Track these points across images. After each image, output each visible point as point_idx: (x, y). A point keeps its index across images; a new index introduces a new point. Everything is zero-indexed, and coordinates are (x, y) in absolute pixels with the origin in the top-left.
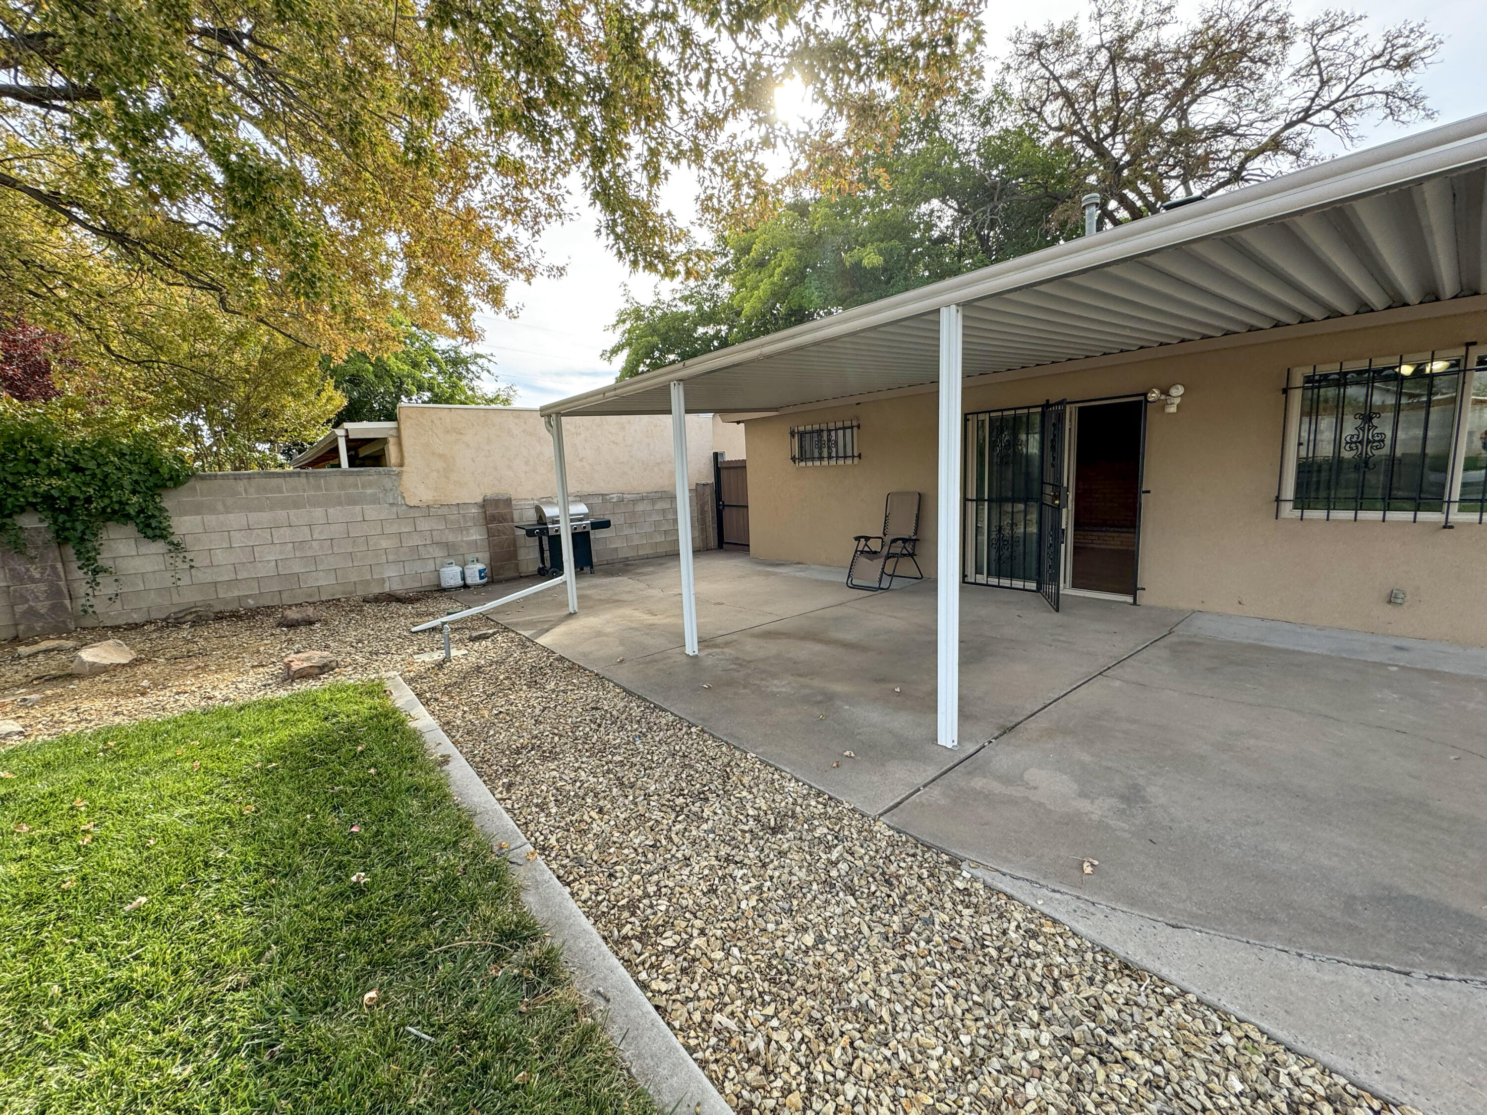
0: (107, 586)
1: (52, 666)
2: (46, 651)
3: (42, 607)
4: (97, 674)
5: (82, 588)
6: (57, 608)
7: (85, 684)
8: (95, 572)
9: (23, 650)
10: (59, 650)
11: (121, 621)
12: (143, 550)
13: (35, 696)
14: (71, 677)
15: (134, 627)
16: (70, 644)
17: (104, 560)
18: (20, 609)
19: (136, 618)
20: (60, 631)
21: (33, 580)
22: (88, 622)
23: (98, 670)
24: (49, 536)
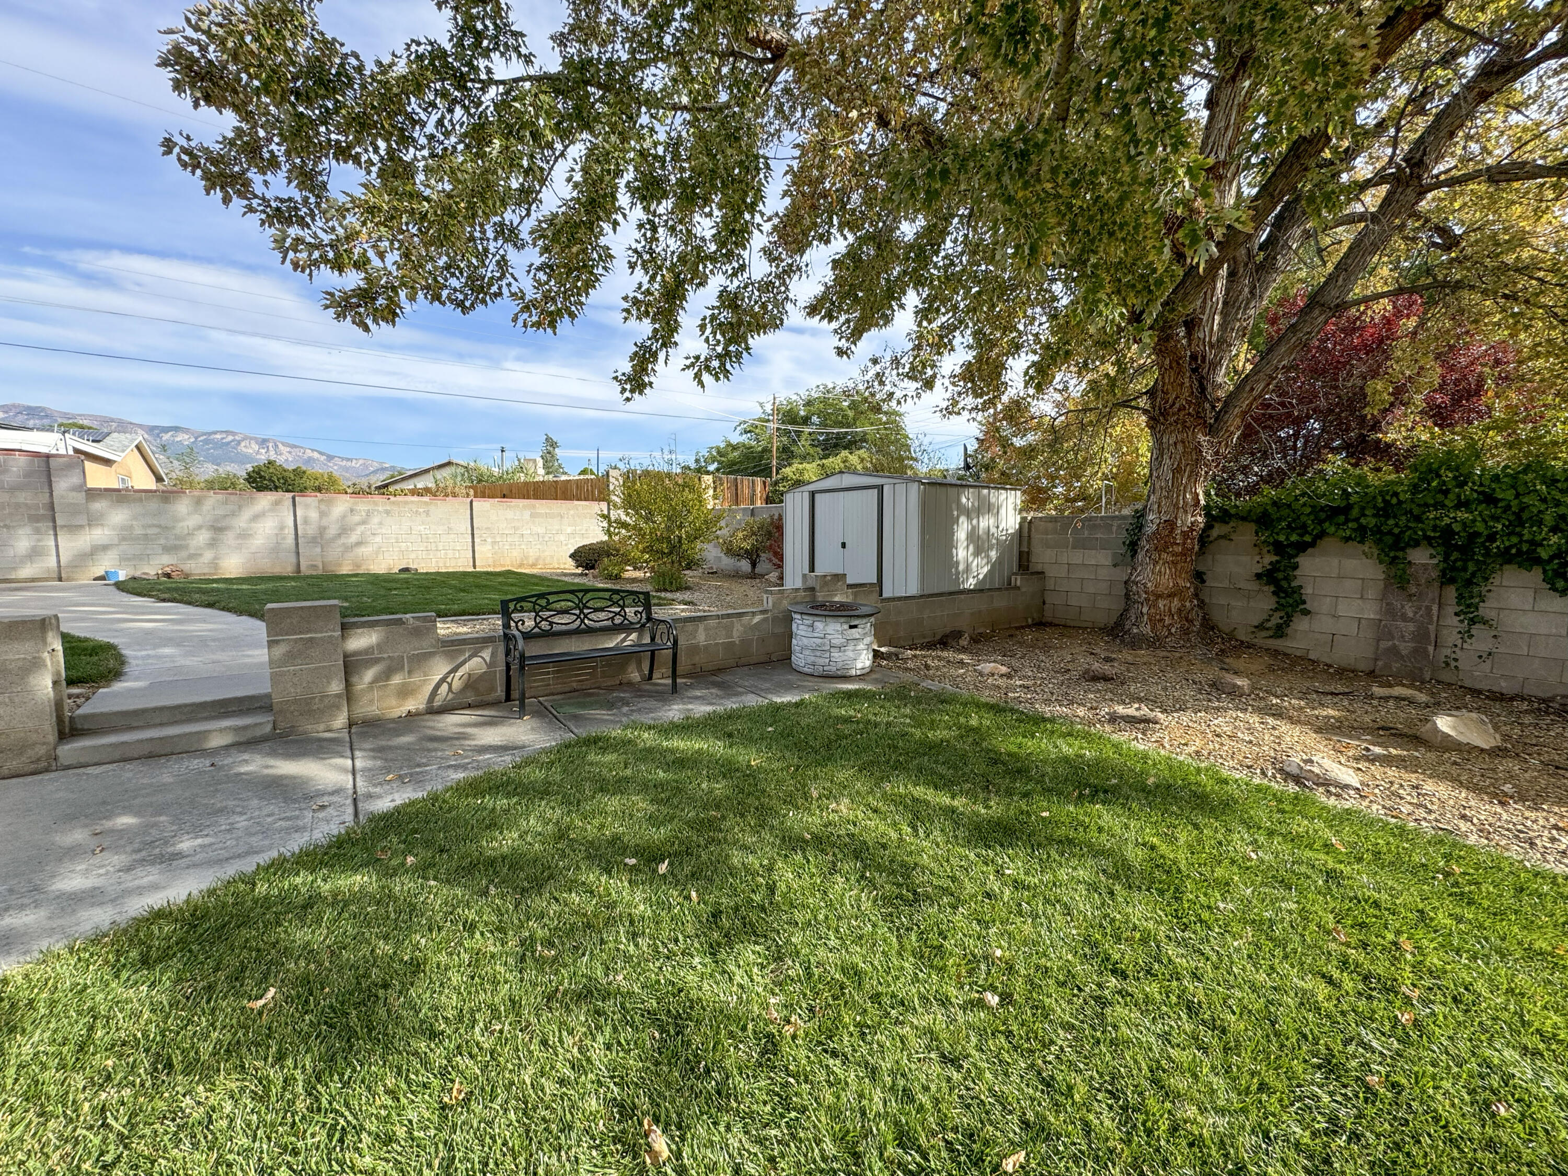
0: (1481, 641)
1: (1398, 717)
2: (1398, 699)
3: (1405, 648)
4: (1447, 750)
5: (1451, 636)
6: (1419, 652)
7: (1431, 756)
9: (1377, 690)
10: (1411, 701)
11: (1483, 685)
12: (1542, 606)
13: (1377, 750)
14: (1416, 740)
15: (1499, 697)
16: (1422, 697)
17: (1487, 609)
18: (1384, 644)
19: (1504, 686)
20: (1416, 679)
21: (1404, 618)
22: (1446, 676)
23: (1447, 745)
24: (1435, 574)
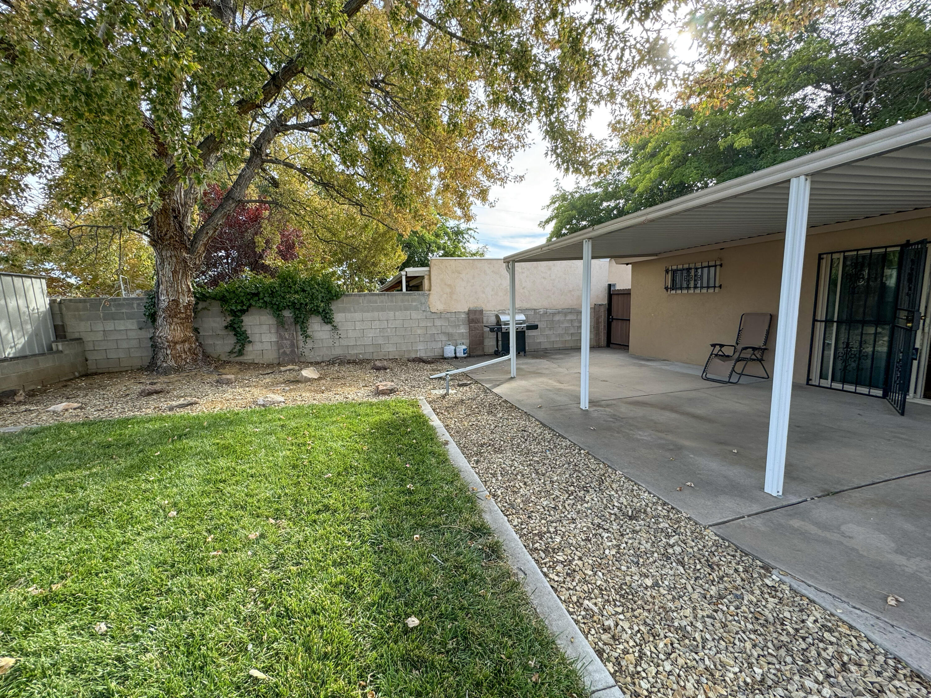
0: (310, 345)
1: (291, 376)
2: (290, 370)
3: (288, 351)
4: (306, 382)
5: (301, 344)
6: (293, 352)
7: (303, 385)
8: (306, 337)
9: (282, 369)
10: (293, 370)
11: (313, 361)
12: (323, 328)
13: (287, 388)
14: (298, 382)
15: (317, 363)
16: (297, 368)
17: (309, 332)
18: (281, 351)
19: (319, 359)
20: (293, 362)
21: (286, 339)
22: (302, 359)
23: (307, 380)
24: (292, 320)
